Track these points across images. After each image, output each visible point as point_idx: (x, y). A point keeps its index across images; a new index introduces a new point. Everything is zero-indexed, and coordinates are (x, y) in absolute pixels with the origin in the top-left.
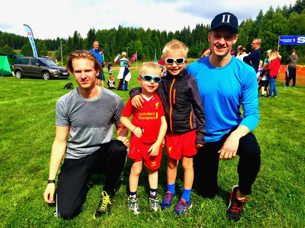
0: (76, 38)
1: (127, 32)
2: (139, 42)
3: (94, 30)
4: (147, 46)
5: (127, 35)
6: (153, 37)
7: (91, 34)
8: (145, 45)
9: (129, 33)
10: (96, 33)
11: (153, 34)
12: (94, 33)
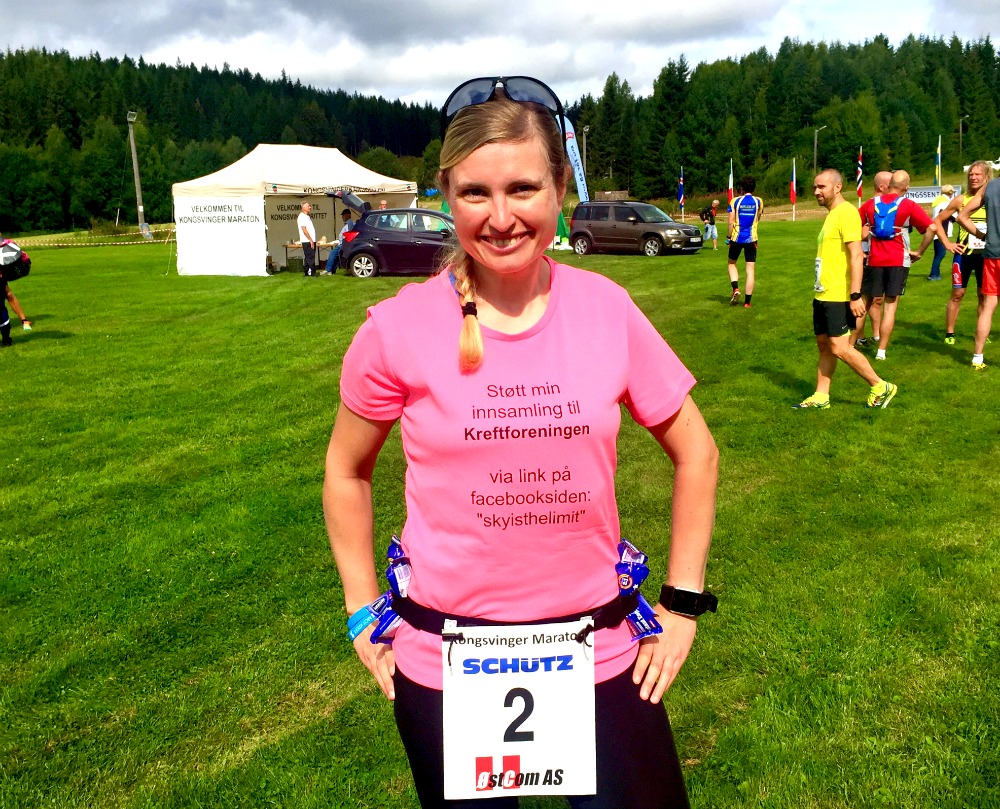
0: (610, 103)
1: (818, 65)
2: (866, 101)
3: (683, 68)
4: (901, 115)
5: (817, 79)
6: (927, 76)
7: (669, 84)
8: (889, 111)
9: (826, 69)
10: (689, 77)
11: (928, 63)
12: (682, 78)
